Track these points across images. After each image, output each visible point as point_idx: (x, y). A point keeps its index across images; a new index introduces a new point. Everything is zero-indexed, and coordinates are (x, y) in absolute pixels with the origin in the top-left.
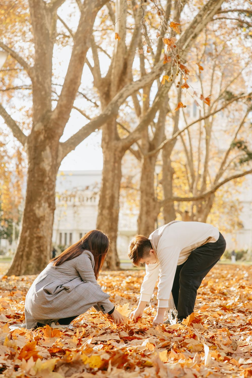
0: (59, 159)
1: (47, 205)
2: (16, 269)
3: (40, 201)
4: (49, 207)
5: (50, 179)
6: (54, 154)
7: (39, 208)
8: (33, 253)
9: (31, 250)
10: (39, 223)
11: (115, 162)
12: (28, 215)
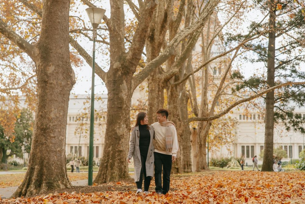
0: (132, 90)
1: (125, 126)
2: (102, 177)
3: (119, 123)
4: (126, 127)
5: (127, 106)
6: (129, 86)
7: (119, 128)
8: (116, 164)
9: (114, 161)
10: (120, 140)
11: (159, 91)
12: (110, 134)
